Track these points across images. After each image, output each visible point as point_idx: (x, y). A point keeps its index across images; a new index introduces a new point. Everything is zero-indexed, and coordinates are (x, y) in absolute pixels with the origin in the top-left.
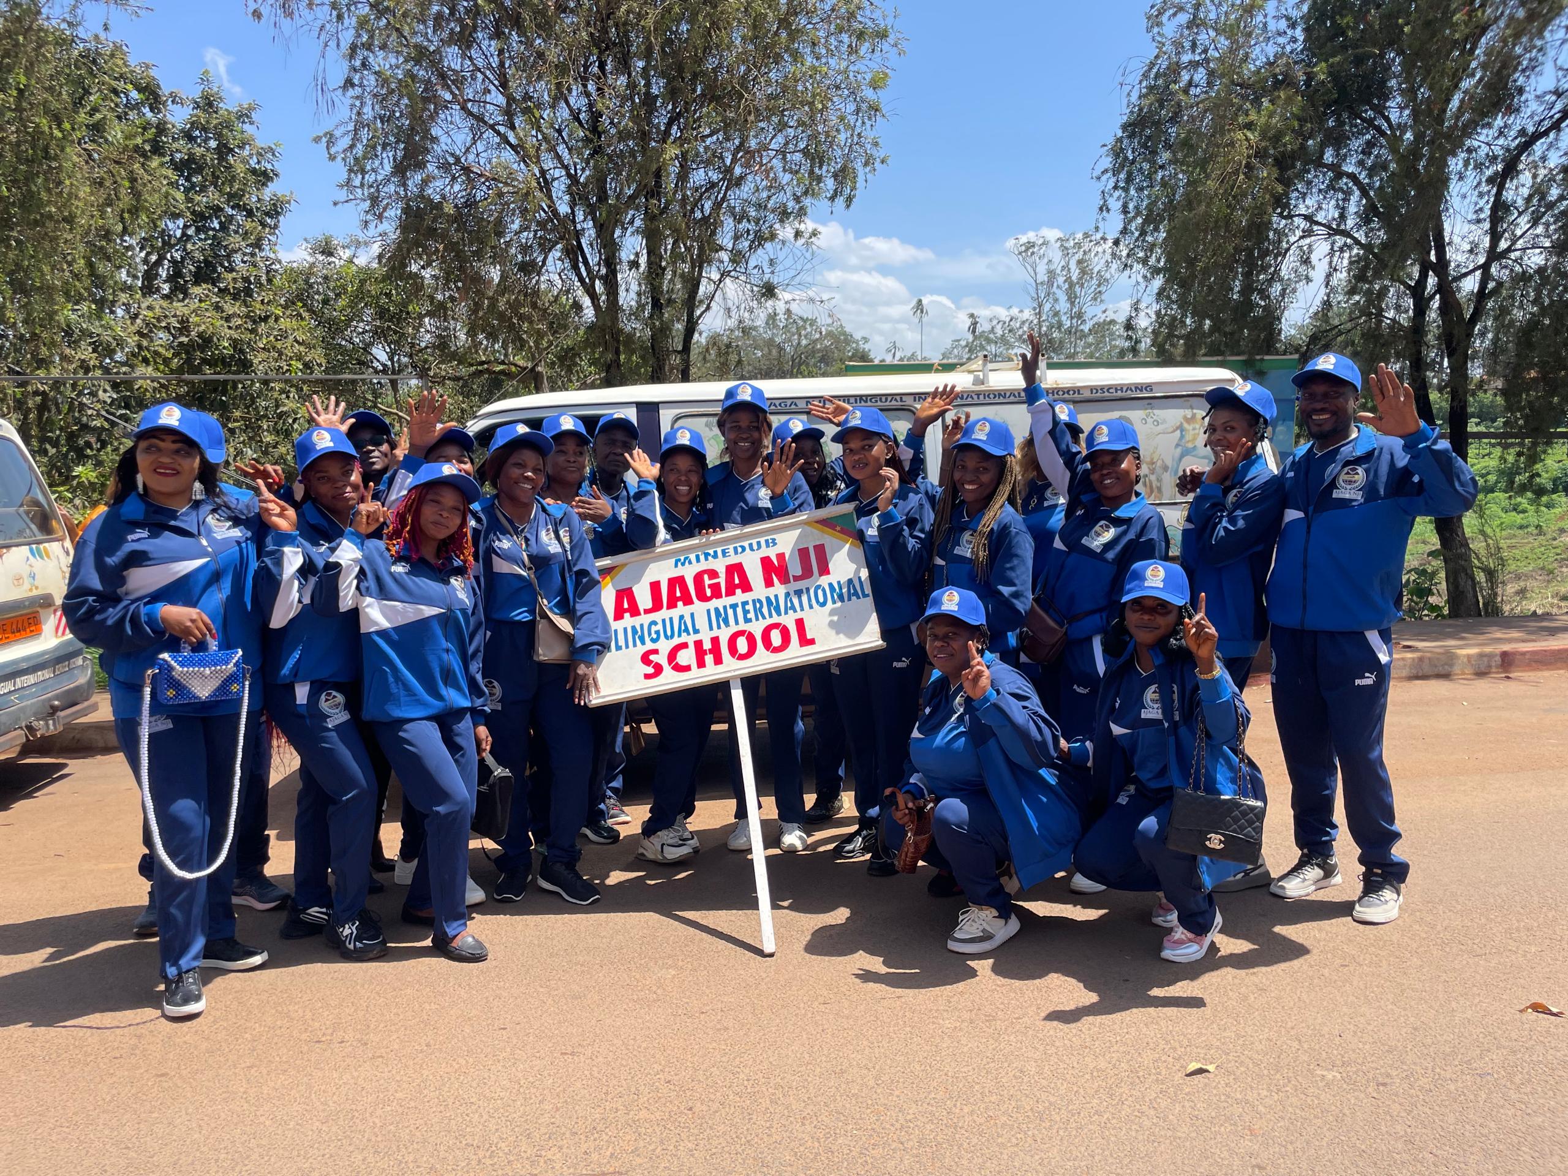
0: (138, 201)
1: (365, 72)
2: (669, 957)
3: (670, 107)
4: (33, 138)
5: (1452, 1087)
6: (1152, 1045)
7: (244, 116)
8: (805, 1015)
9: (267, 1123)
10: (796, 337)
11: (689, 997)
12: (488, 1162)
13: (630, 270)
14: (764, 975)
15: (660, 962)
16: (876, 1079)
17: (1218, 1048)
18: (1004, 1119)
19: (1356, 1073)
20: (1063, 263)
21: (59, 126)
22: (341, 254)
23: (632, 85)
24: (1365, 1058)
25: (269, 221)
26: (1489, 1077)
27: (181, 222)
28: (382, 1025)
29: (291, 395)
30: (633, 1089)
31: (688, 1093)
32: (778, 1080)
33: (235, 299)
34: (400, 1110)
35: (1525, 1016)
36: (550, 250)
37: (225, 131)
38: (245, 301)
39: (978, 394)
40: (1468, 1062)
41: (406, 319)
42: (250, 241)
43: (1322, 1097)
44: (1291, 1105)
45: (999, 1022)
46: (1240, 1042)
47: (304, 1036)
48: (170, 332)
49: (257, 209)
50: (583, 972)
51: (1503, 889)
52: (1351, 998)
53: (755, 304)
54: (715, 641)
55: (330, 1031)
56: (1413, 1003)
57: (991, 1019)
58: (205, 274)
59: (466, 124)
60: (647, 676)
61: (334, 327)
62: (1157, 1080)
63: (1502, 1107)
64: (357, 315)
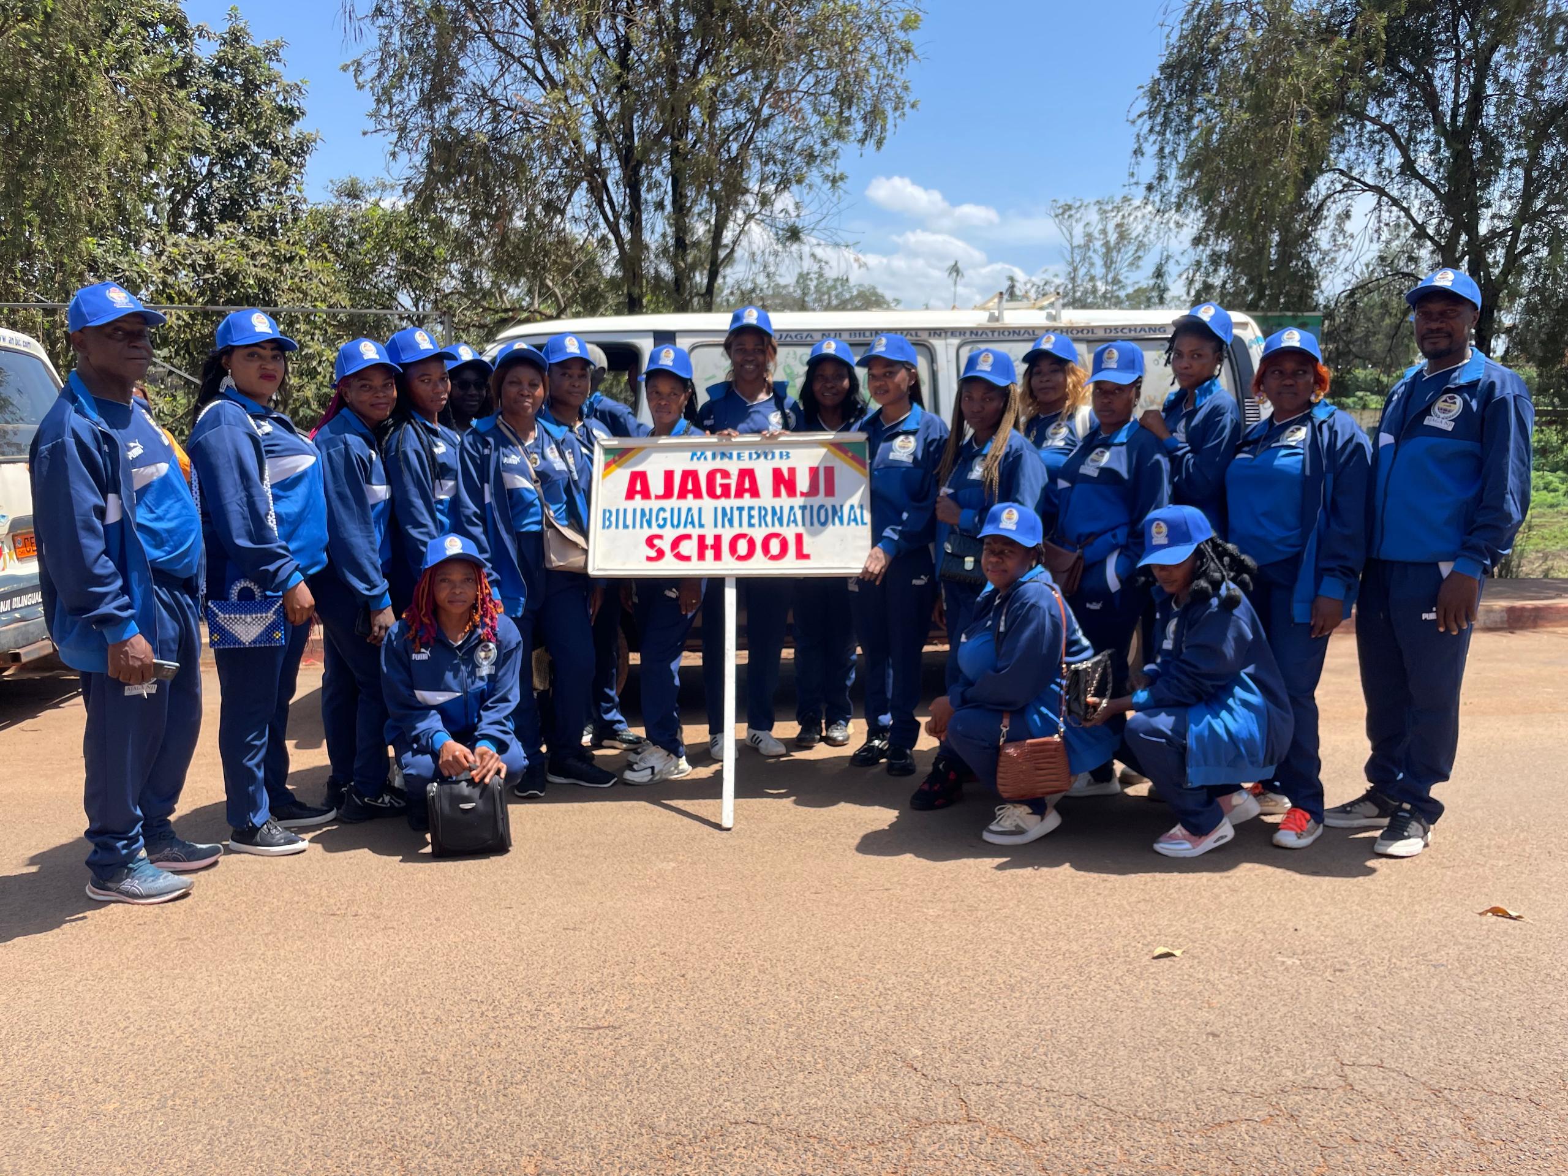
0: (165, 130)
2: (671, 852)
3: (699, 45)
4: (60, 64)
5: (1406, 975)
6: (1123, 933)
7: (272, 53)
8: (797, 903)
9: (284, 979)
10: (826, 297)
11: (688, 886)
12: (491, 1014)
13: (655, 210)
14: (760, 869)
15: (662, 857)
16: (860, 955)
17: (1186, 937)
18: (978, 989)
19: (1316, 960)
20: (1100, 227)
21: (86, 52)
22: (367, 196)
23: (660, 21)
24: (1325, 948)
25: (295, 159)
26: (1442, 968)
27: (207, 160)
28: (394, 903)
29: (316, 338)
30: (630, 959)
31: (682, 963)
32: (767, 954)
33: (260, 237)
34: (409, 971)
35: (1484, 919)
36: (575, 187)
37: (251, 67)
38: (269, 240)
39: (993, 330)
40: (1425, 955)
41: (431, 264)
42: (275, 181)
43: (1280, 979)
44: (1250, 985)
45: (980, 912)
46: (1208, 932)
47: (319, 910)
48: (195, 270)
49: (284, 147)
50: (587, 863)
51: (1479, 813)
52: (1319, 900)
53: (779, 247)
54: (718, 538)
55: (345, 906)
56: (1377, 905)
57: (972, 909)
58: (231, 211)
59: (494, 56)
60: (649, 559)
61: (358, 272)
62: (1125, 961)
63: (1453, 992)
64: (382, 260)
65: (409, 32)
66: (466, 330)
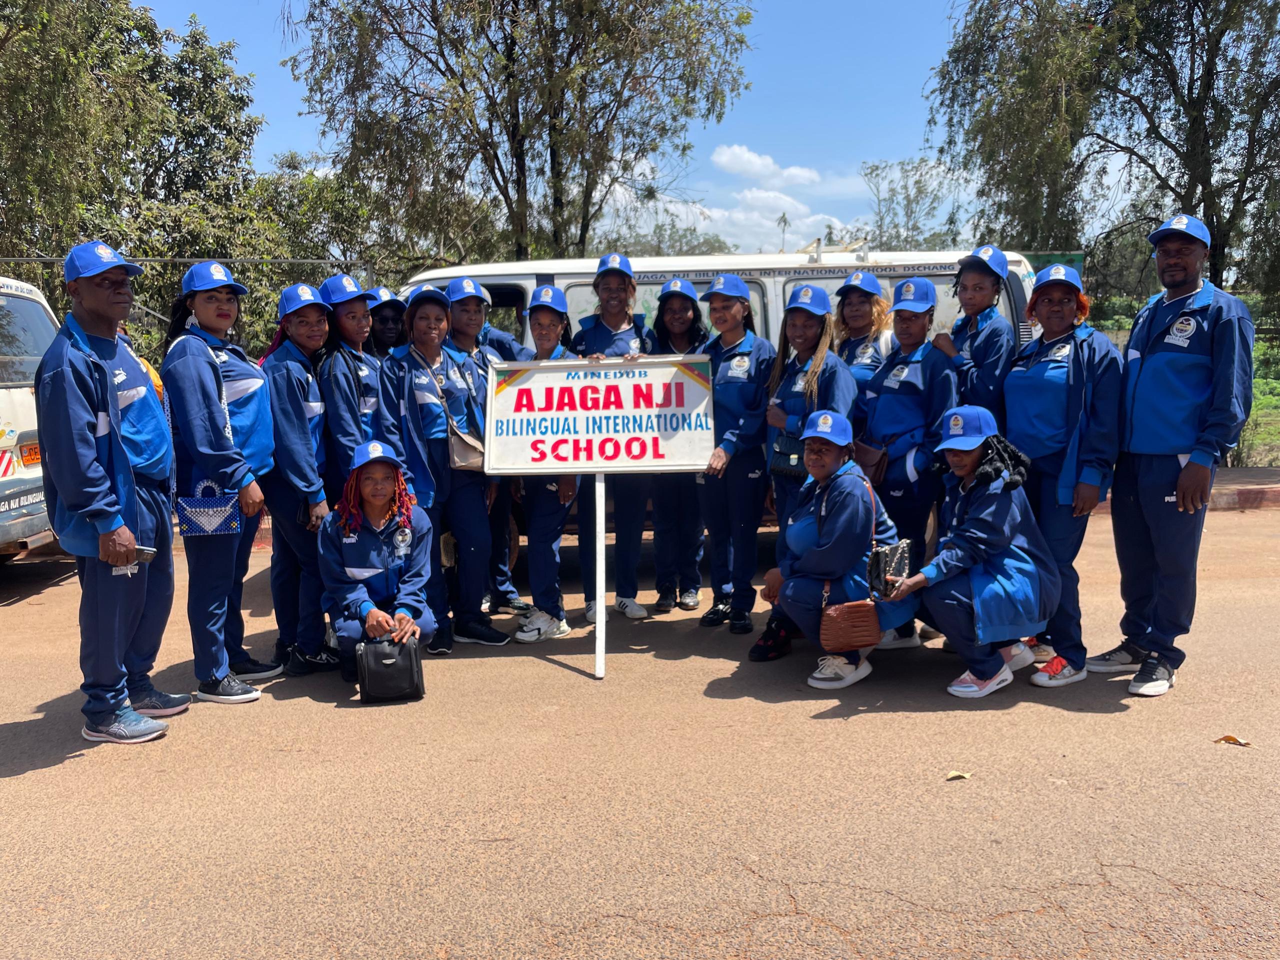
0: (140, 116)
1: (324, 8)
2: (554, 697)
3: (571, 40)
4: (54, 65)
5: (1154, 792)
6: (923, 760)
7: (225, 52)
8: (656, 737)
9: (242, 803)
10: (678, 244)
11: (568, 725)
12: (409, 830)
13: (537, 176)
14: (627, 710)
15: (547, 701)
16: (708, 779)
17: (974, 762)
18: (803, 807)
19: (1080, 781)
20: (902, 183)
21: (75, 55)
22: (304, 168)
23: (539, 21)
24: (1088, 771)
25: (245, 138)
26: (1184, 786)
27: (173, 140)
28: (330, 740)
29: (264, 283)
30: (521, 784)
31: (563, 787)
32: (633, 779)
33: (217, 203)
34: (343, 796)
35: (1218, 745)
36: (472, 158)
37: (209, 64)
38: (225, 205)
39: (813, 270)
40: (1170, 776)
41: (356, 222)
42: (229, 155)
43: (1051, 796)
44: (1026, 801)
45: (806, 744)
46: (992, 758)
47: (270, 747)
48: (165, 230)
49: (236, 128)
50: (486, 707)
51: (1215, 659)
52: (1083, 731)
53: (639, 204)
54: (589, 442)
55: (290, 744)
56: (1131, 735)
57: (799, 742)
58: (194, 182)
59: (405, 52)
60: (534, 460)
61: (298, 229)
62: (925, 783)
63: (1192, 806)
64: (316, 219)
65: (336, 33)
66: (385, 275)
